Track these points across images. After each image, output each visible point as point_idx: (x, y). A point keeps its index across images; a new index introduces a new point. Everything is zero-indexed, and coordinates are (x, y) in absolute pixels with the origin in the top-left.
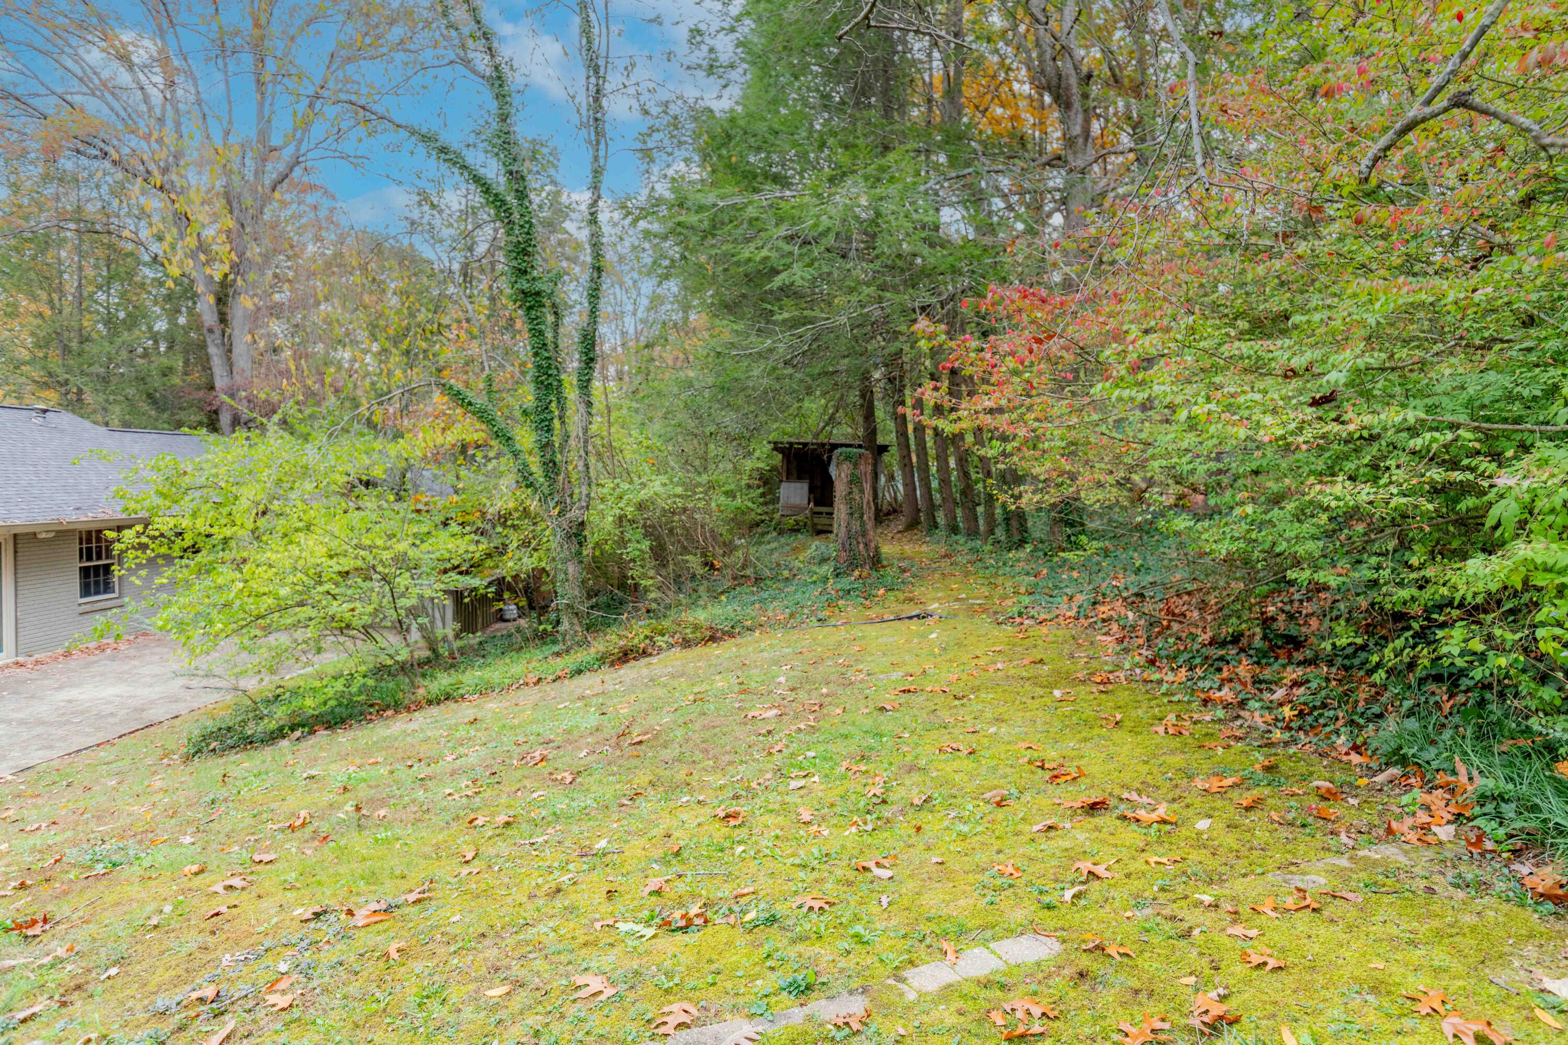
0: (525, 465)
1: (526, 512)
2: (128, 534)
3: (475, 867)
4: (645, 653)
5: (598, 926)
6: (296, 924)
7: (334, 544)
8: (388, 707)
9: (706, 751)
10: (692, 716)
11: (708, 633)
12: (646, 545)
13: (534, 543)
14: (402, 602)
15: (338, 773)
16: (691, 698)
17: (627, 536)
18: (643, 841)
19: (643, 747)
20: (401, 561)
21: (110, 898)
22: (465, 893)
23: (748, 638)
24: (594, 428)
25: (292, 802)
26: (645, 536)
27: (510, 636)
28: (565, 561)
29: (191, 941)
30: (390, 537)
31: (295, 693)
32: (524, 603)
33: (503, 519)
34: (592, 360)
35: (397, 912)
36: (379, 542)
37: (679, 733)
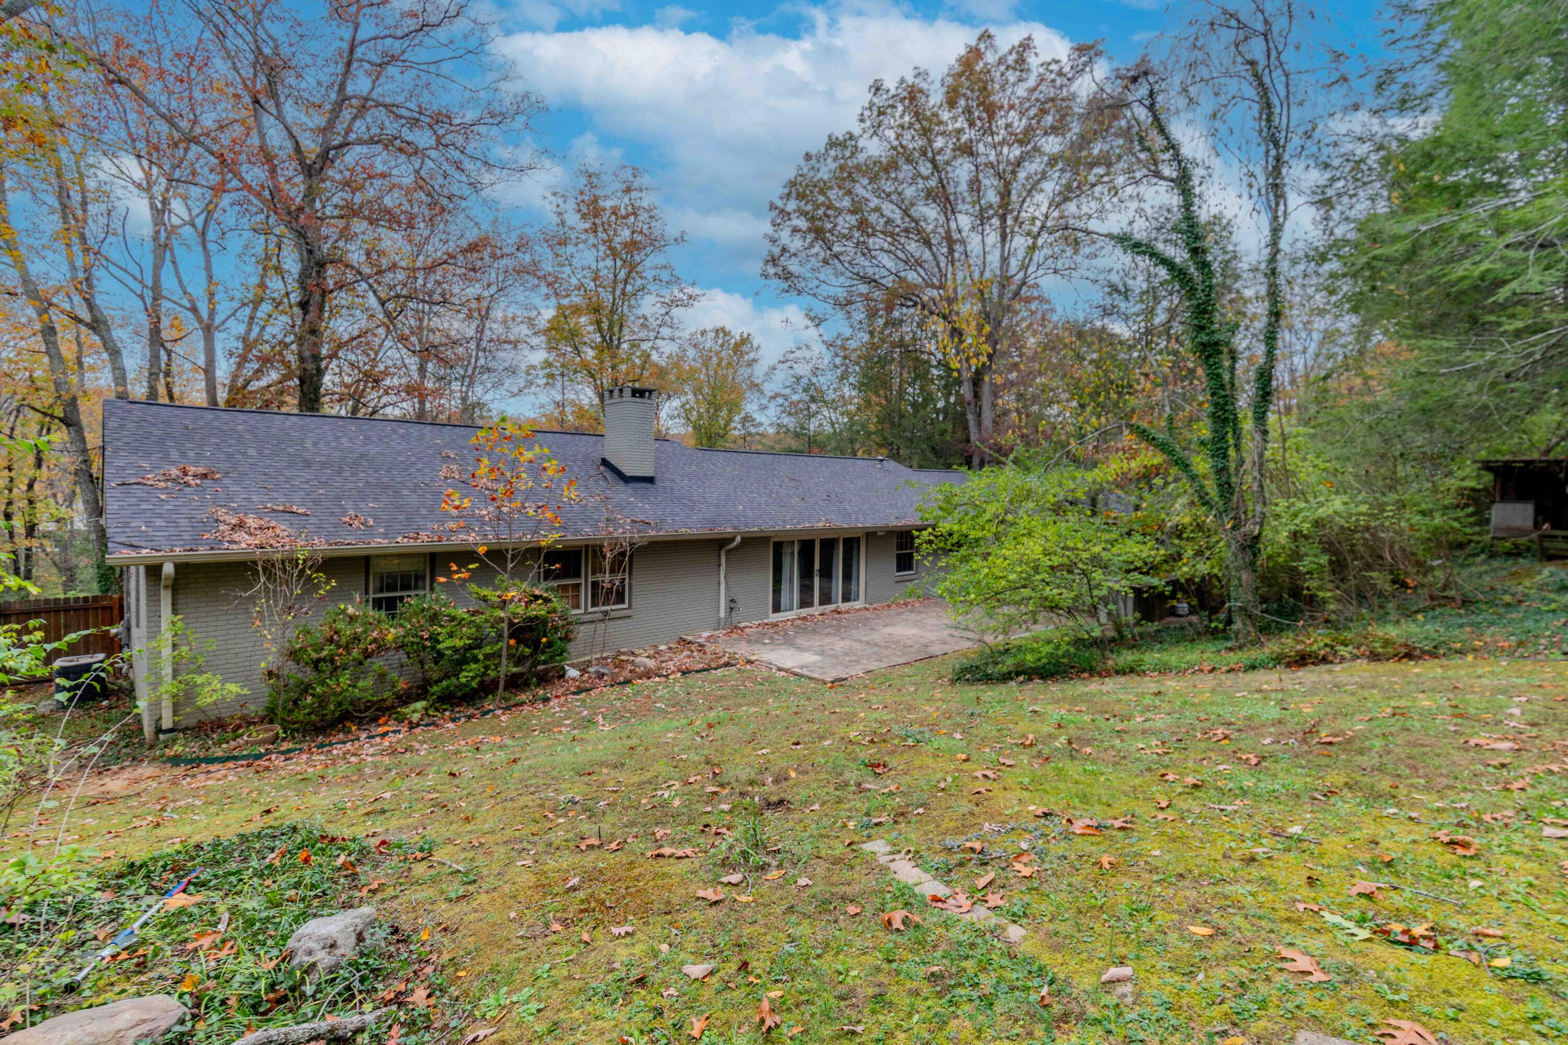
0: (1202, 487)
1: (1200, 527)
2: (925, 533)
3: (1170, 814)
4: (1324, 660)
5: (1301, 907)
6: (1031, 817)
7: (1047, 545)
8: (1084, 671)
9: (1414, 768)
10: (1393, 729)
11: (1404, 650)
12: (1324, 560)
13: (1207, 553)
14: (1095, 593)
15: (1055, 713)
16: (1389, 710)
17: (1303, 550)
18: (1344, 840)
19: (1334, 749)
20: (1096, 560)
21: (917, 763)
22: (1163, 834)
23: (1457, 661)
24: (1268, 454)
25: (1022, 727)
26: (1324, 551)
27: (1183, 628)
28: (1238, 569)
29: (965, 806)
30: (1088, 542)
31: (1019, 648)
32: (1195, 602)
33: (1178, 531)
34: (1268, 394)
35: (1105, 832)
36: (1080, 546)
37: (1378, 743)
